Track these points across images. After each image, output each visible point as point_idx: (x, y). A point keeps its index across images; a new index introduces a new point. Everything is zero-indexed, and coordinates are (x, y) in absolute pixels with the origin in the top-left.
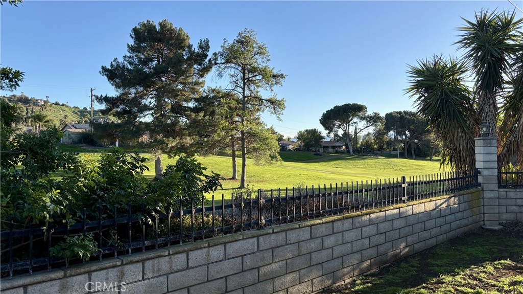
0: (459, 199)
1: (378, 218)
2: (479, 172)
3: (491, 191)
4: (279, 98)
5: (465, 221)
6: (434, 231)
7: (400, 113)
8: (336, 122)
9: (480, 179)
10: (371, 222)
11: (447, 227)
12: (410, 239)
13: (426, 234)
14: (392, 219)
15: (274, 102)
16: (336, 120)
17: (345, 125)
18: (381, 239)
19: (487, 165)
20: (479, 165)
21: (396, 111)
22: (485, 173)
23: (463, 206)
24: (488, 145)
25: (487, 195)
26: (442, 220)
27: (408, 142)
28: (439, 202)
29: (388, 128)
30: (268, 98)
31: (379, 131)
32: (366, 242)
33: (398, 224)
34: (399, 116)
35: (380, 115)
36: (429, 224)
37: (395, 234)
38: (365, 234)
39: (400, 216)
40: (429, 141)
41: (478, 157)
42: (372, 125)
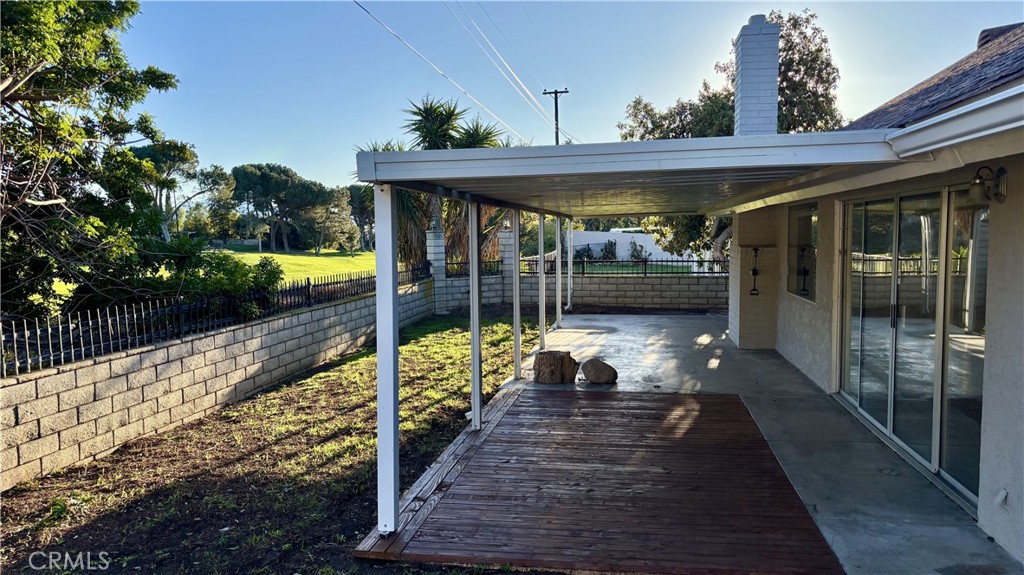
0: (419, 288)
2: (431, 264)
3: (440, 280)
5: (422, 309)
7: (259, 167)
9: (432, 270)
11: (409, 313)
19: (437, 257)
20: (430, 257)
21: (253, 163)
22: (435, 264)
23: (421, 294)
24: (437, 237)
25: (437, 284)
26: (407, 306)
27: (276, 222)
28: (405, 291)
29: (239, 196)
31: (222, 200)
34: (259, 173)
35: (224, 171)
40: (313, 220)
41: (429, 250)
42: (209, 189)
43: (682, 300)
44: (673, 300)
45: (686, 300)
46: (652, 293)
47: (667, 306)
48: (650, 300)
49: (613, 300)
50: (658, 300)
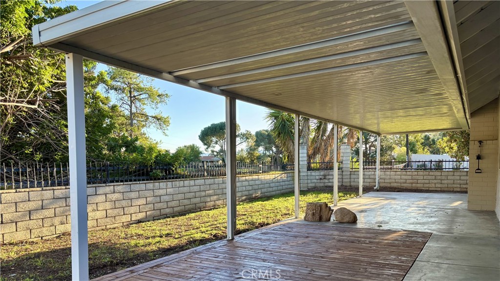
0: (287, 175)
1: (249, 179)
3: (304, 172)
4: (164, 115)
5: (290, 186)
6: (274, 188)
8: (213, 138)
10: (246, 180)
11: (280, 188)
12: (263, 190)
13: (271, 189)
14: (255, 180)
15: (159, 119)
16: (213, 137)
17: (222, 142)
18: (250, 188)
19: (302, 159)
23: (289, 178)
24: (302, 148)
25: (302, 174)
26: (278, 184)
27: (274, 156)
28: (277, 175)
29: (257, 145)
30: (154, 115)
31: (251, 147)
32: (244, 188)
33: (257, 182)
35: (251, 133)
36: (272, 185)
37: (256, 187)
38: (244, 185)
39: (258, 179)
42: (245, 141)
43: (455, 186)
44: (449, 186)
45: (459, 186)
46: (436, 181)
47: (446, 189)
48: (433, 185)
49: (410, 185)
50: (439, 186)
